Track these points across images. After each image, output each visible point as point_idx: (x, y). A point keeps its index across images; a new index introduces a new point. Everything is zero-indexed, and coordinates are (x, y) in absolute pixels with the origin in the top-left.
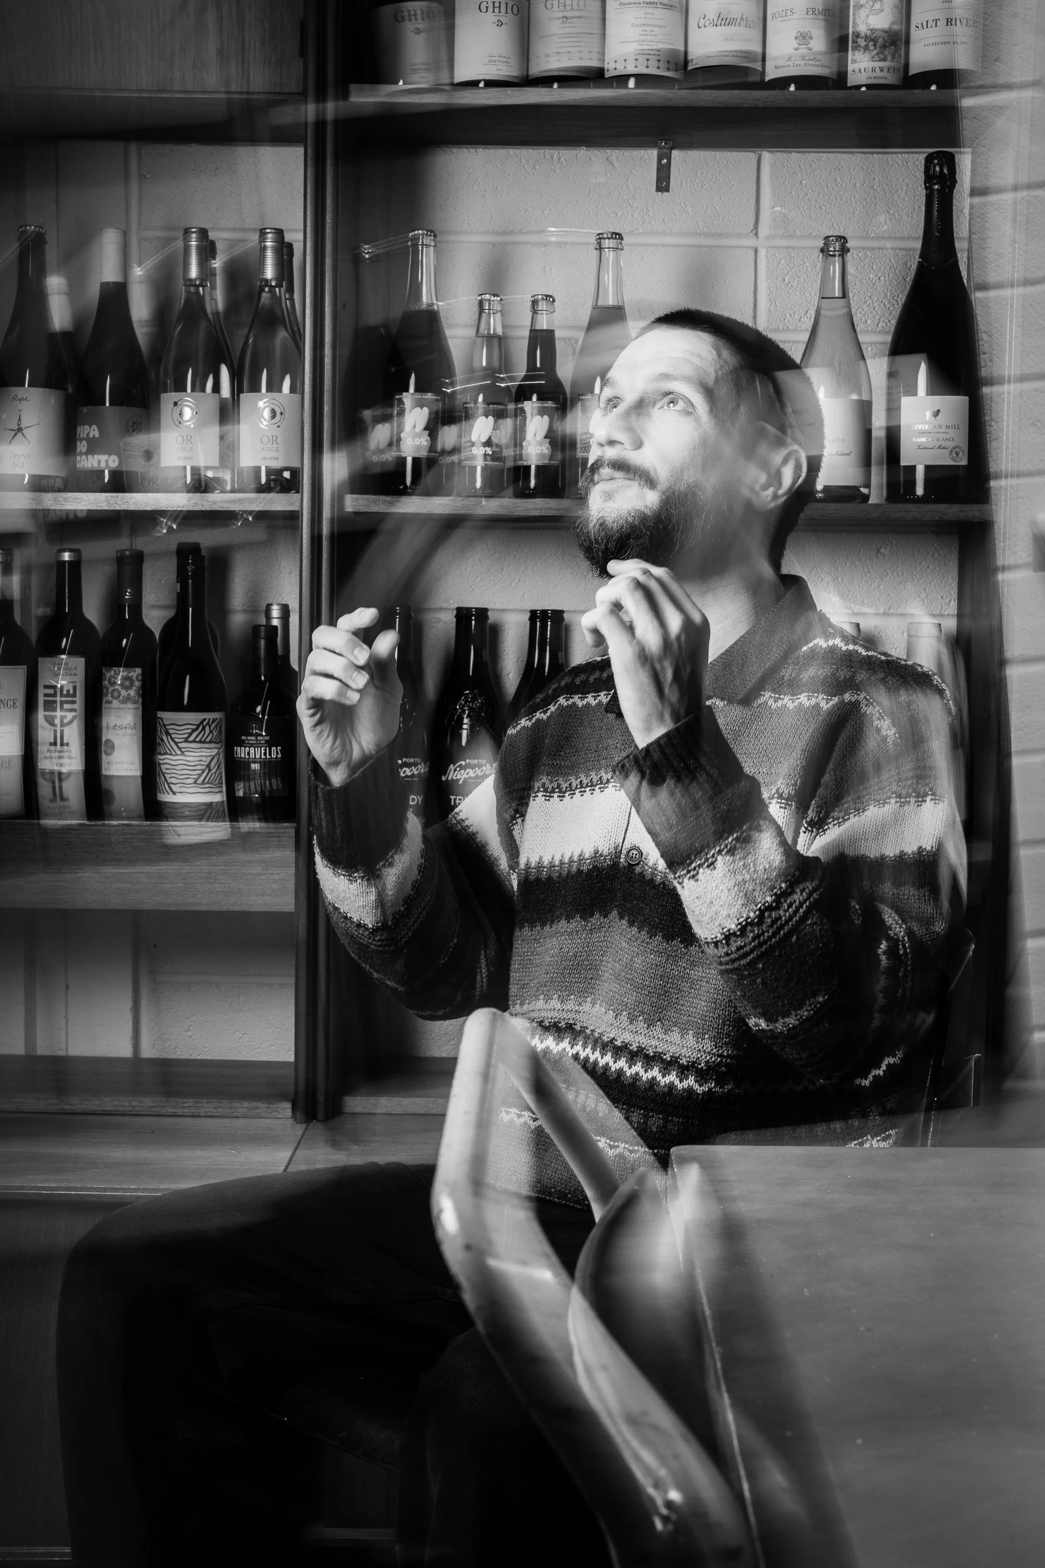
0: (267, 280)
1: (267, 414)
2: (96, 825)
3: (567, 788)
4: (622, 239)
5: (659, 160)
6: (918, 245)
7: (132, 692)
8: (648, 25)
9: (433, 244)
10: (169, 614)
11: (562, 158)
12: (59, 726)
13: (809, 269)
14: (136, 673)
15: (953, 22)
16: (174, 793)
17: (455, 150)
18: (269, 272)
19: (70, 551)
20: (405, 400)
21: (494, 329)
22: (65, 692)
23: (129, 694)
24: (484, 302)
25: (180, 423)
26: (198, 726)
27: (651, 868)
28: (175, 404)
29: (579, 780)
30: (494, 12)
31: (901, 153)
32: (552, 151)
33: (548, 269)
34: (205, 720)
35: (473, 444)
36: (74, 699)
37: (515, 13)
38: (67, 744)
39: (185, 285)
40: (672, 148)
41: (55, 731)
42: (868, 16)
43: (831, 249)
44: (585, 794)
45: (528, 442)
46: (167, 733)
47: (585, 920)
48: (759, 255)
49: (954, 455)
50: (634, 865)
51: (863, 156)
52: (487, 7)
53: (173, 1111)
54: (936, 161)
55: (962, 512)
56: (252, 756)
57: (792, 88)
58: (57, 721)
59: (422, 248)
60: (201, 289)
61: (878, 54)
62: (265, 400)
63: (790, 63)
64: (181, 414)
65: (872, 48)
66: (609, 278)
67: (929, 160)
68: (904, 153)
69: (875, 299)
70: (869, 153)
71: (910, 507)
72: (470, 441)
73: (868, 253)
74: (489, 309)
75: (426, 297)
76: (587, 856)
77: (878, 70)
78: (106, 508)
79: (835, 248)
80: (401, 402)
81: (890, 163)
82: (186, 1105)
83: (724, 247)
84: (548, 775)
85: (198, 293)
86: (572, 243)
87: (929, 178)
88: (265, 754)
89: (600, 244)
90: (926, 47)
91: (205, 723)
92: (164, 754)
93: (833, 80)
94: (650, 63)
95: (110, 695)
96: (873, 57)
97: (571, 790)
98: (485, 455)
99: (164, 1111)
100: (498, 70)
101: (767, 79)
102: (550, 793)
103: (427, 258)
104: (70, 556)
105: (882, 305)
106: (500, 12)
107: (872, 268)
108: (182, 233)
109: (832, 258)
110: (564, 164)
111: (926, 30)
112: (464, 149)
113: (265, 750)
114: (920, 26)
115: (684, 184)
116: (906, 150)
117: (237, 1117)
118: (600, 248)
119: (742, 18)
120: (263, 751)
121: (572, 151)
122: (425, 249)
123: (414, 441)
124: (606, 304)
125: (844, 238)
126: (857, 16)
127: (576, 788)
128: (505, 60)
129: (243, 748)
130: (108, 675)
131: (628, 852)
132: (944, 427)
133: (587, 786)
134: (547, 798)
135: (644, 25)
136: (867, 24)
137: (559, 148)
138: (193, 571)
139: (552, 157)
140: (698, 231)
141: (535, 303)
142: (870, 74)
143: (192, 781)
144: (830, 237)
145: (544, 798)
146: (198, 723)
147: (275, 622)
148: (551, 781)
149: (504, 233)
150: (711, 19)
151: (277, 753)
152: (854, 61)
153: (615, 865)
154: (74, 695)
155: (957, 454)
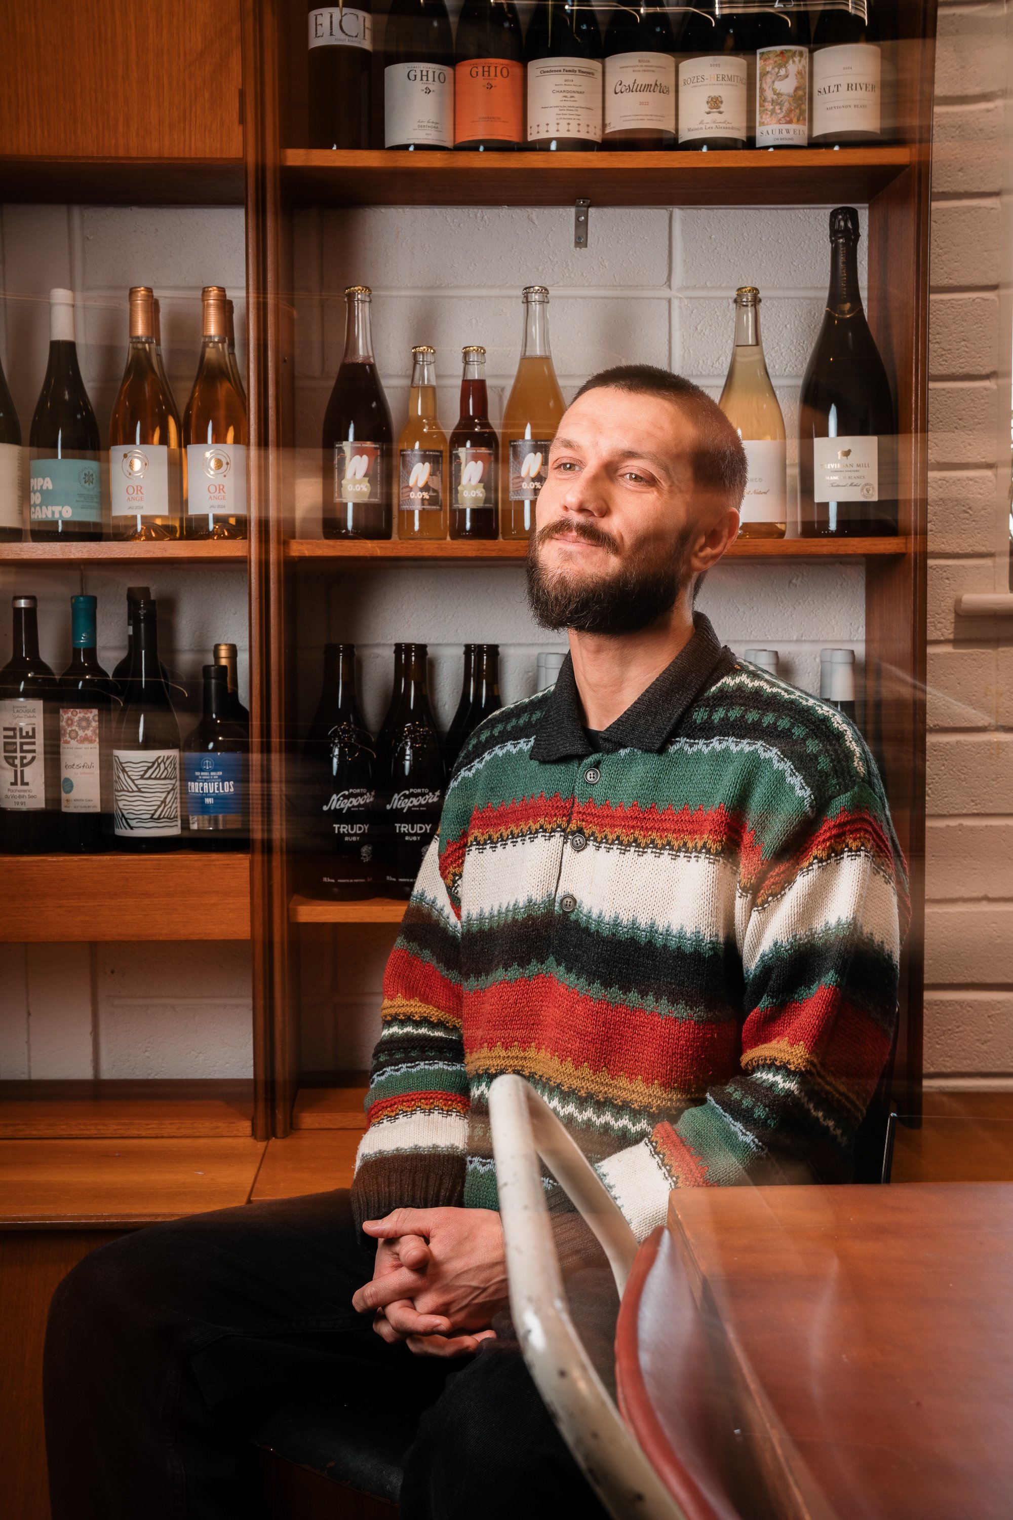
0: (210, 337)
1: (213, 464)
2: (58, 861)
3: (498, 838)
4: (548, 293)
5: (577, 219)
6: (826, 294)
7: (89, 733)
8: (568, 92)
9: (368, 299)
10: (122, 655)
11: (486, 217)
12: (19, 765)
13: (720, 318)
14: (93, 714)
15: (854, 87)
16: (132, 828)
17: (383, 210)
18: (213, 329)
19: (26, 598)
20: (345, 449)
21: (428, 379)
22: (24, 734)
23: (86, 734)
24: (418, 354)
25: (130, 474)
26: (154, 763)
27: (585, 916)
28: (125, 456)
29: (509, 830)
30: (422, 80)
31: (803, 209)
32: (476, 210)
33: (474, 321)
34: (159, 757)
35: (411, 489)
36: (33, 740)
37: (442, 80)
38: (27, 784)
39: (132, 342)
40: (589, 206)
41: (16, 772)
42: (773, 82)
43: (744, 300)
44: (517, 844)
45: (464, 486)
46: (124, 771)
47: (522, 968)
48: (673, 306)
49: (865, 492)
50: (569, 912)
51: (768, 211)
52: (415, 76)
53: (137, 1132)
54: (840, 217)
55: (874, 545)
56: (206, 791)
57: (705, 149)
58: (17, 762)
59: (358, 303)
60: (147, 345)
61: (784, 117)
62: (211, 451)
63: (703, 126)
64: (131, 465)
65: (779, 111)
66: (536, 330)
67: (834, 215)
68: (806, 208)
69: (782, 345)
70: (773, 209)
71: (824, 541)
72: (408, 486)
73: (775, 302)
74: (423, 361)
75: (362, 351)
76: (521, 905)
77: (784, 132)
78: (61, 557)
79: (747, 299)
80: (341, 450)
81: (793, 218)
82: (150, 1127)
83: (640, 298)
84: (479, 828)
85: (145, 349)
86: (496, 297)
87: (834, 233)
88: (218, 789)
89: (527, 297)
90: (829, 111)
91: (160, 761)
92: (121, 791)
93: (743, 141)
94: (571, 128)
95: (68, 735)
96: (780, 120)
97: (503, 840)
98: (423, 499)
99: (128, 1133)
100: (427, 134)
101: (680, 141)
102: (483, 845)
103: (362, 312)
104: (25, 604)
105: (789, 351)
106: (427, 80)
107: (779, 316)
108: (128, 292)
109: (745, 308)
110: (487, 222)
111: (828, 95)
112: (392, 209)
113: (218, 785)
114: (822, 91)
115: (601, 239)
116: (807, 206)
117: (199, 1137)
118: (527, 302)
119: (656, 84)
120: (216, 786)
121: (494, 210)
122: (360, 304)
123: (354, 488)
124: (533, 354)
125: (756, 289)
126: (764, 82)
127: (507, 839)
128: (434, 125)
129: (197, 784)
130: (65, 716)
131: (562, 901)
132: (855, 466)
133: (518, 836)
134: (481, 851)
135: (564, 91)
136: (773, 89)
137: (482, 207)
138: (145, 615)
139: (476, 216)
140: (615, 284)
141: (466, 354)
142: (777, 135)
143: (149, 816)
144: (743, 288)
145: (477, 851)
146: (153, 760)
147: (224, 662)
148: (483, 834)
149: (432, 288)
150: (627, 85)
151: (230, 787)
152: (762, 124)
153: (550, 912)
154: (33, 737)
155: (868, 491)
